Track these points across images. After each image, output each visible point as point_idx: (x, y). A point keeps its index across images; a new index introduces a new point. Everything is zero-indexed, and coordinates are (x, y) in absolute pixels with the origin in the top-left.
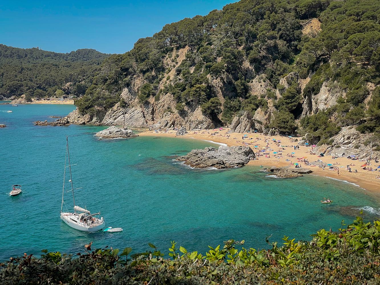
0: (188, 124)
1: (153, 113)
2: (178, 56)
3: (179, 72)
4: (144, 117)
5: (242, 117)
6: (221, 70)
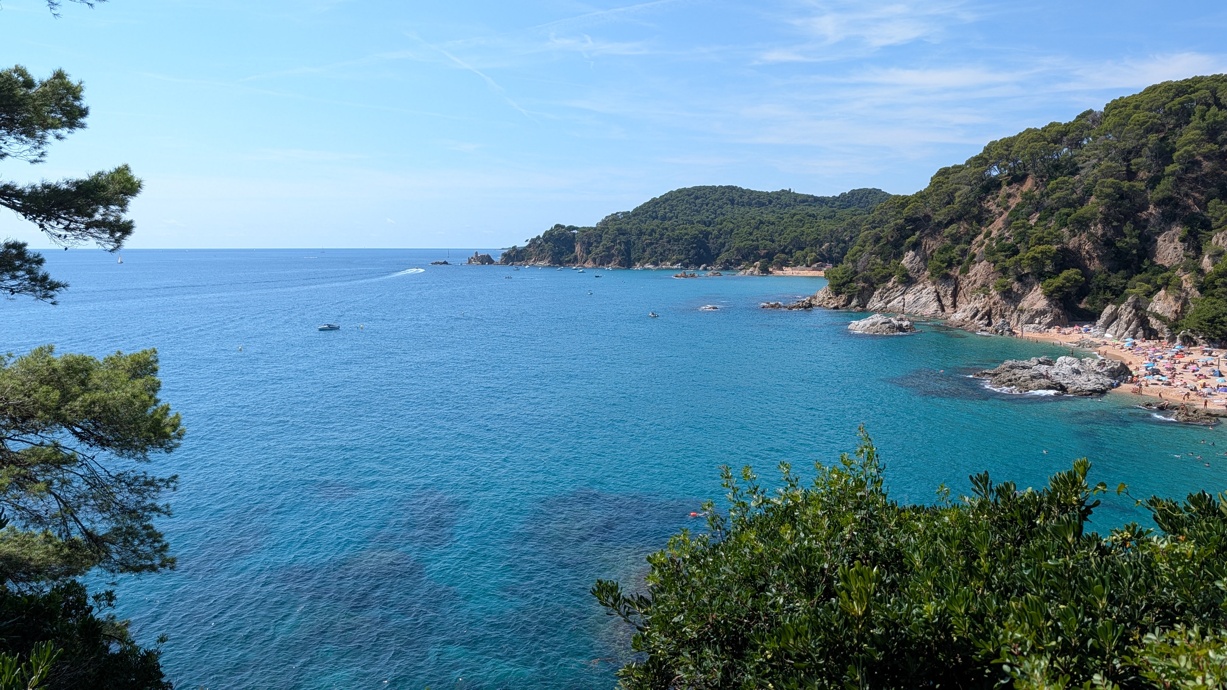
0: (1015, 315)
1: (955, 295)
2: (1009, 196)
3: (1008, 224)
4: (939, 300)
5: (1123, 306)
6: (1090, 220)
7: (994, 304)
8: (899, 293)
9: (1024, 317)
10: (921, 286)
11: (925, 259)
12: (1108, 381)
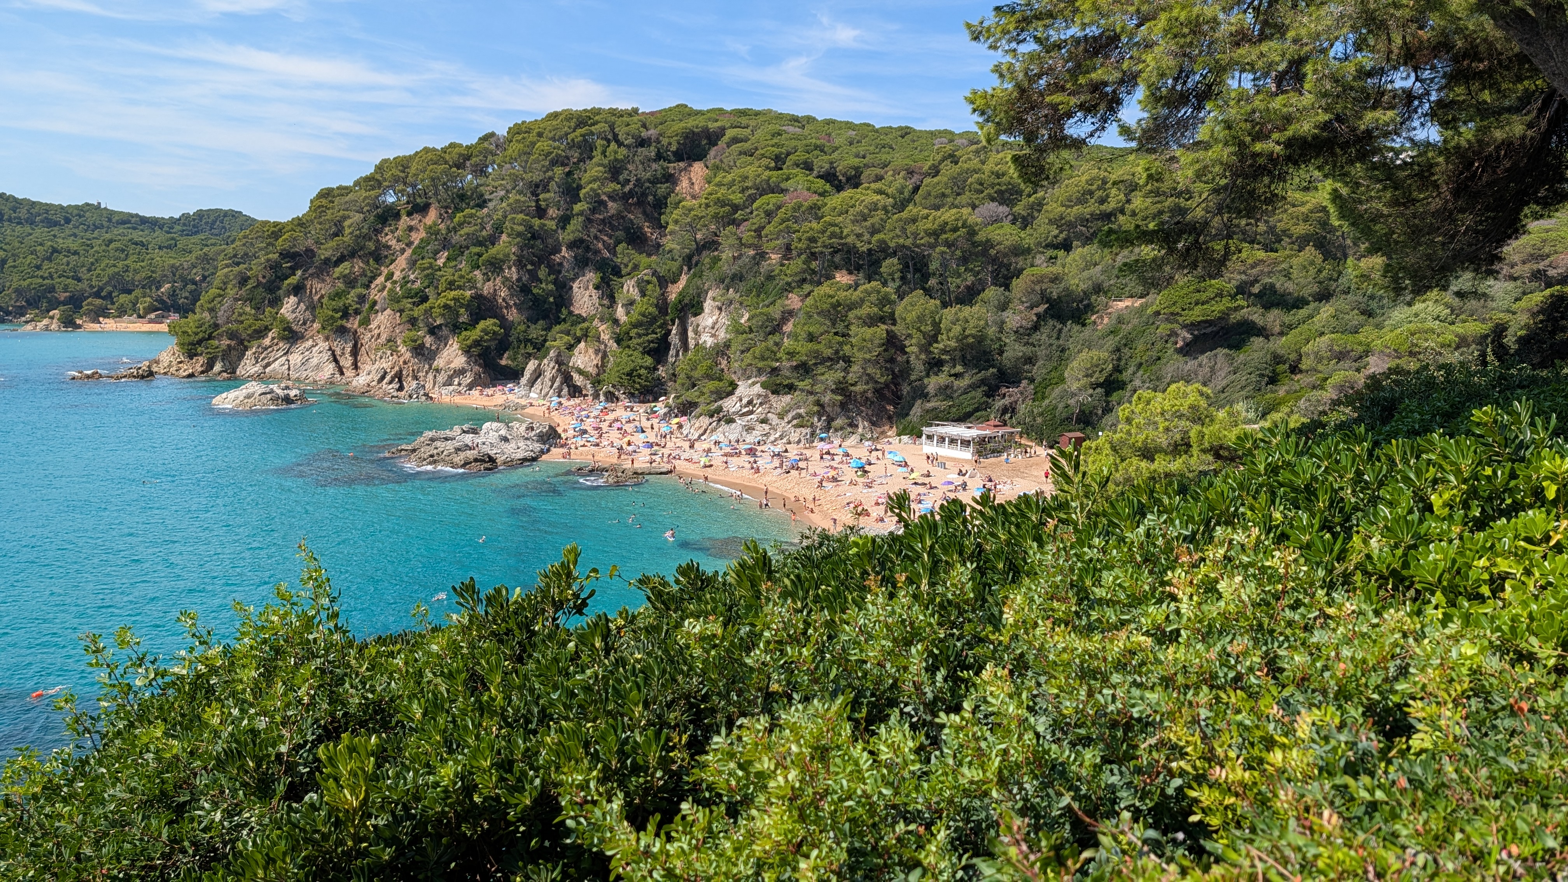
0: (430, 376)
1: (355, 353)
2: (411, 229)
3: (412, 264)
4: (336, 360)
5: (545, 361)
6: (504, 262)
7: (405, 363)
8: (281, 353)
9: (441, 378)
10: (310, 342)
11: (312, 307)
12: (537, 447)
